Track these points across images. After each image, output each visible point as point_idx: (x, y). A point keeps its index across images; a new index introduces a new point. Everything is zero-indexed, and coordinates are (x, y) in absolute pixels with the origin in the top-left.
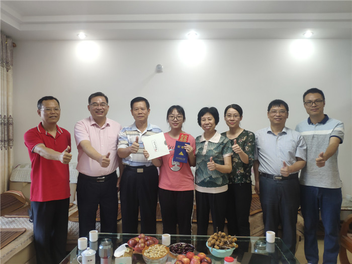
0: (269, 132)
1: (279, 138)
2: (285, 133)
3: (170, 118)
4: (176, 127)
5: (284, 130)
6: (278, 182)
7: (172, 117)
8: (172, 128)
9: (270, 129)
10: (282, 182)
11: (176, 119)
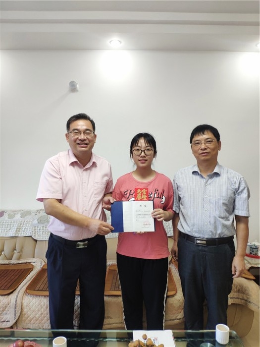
0: (194, 173)
1: (209, 182)
2: (217, 174)
3: (135, 152)
4: (144, 165)
5: (216, 170)
6: (200, 248)
7: (138, 150)
8: (138, 167)
9: (196, 169)
10: (206, 249)
11: (143, 154)
